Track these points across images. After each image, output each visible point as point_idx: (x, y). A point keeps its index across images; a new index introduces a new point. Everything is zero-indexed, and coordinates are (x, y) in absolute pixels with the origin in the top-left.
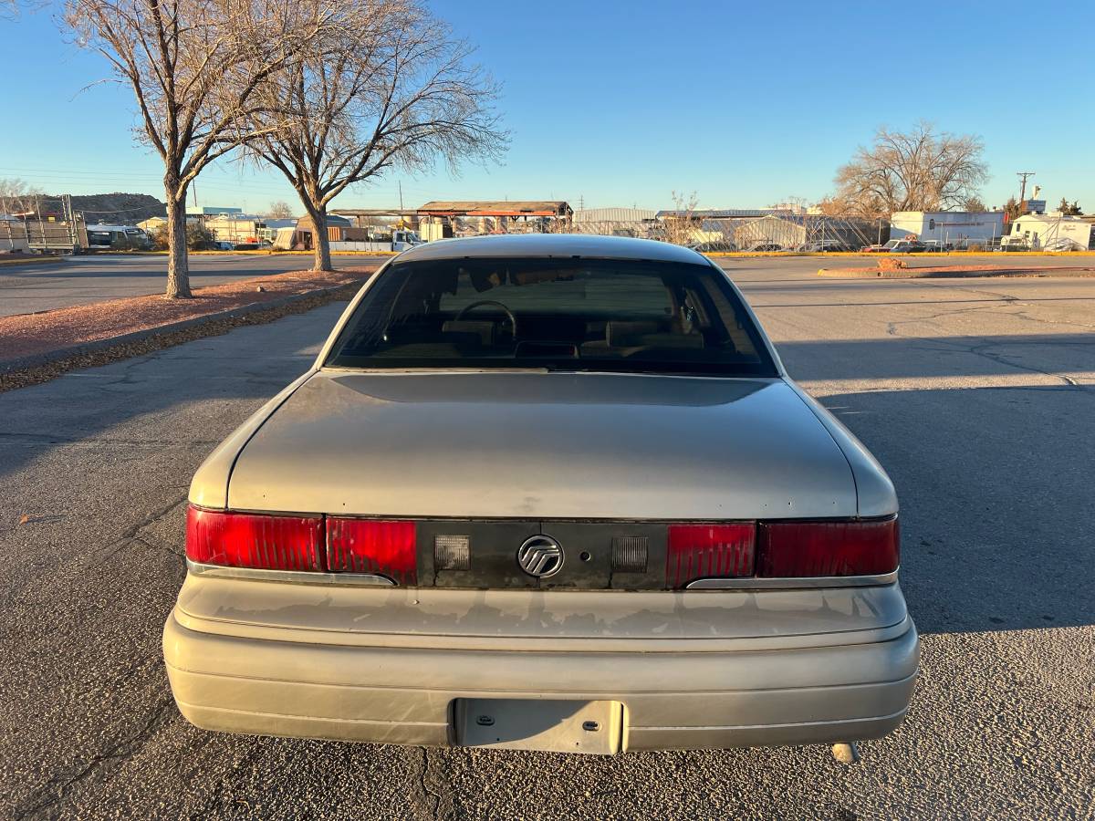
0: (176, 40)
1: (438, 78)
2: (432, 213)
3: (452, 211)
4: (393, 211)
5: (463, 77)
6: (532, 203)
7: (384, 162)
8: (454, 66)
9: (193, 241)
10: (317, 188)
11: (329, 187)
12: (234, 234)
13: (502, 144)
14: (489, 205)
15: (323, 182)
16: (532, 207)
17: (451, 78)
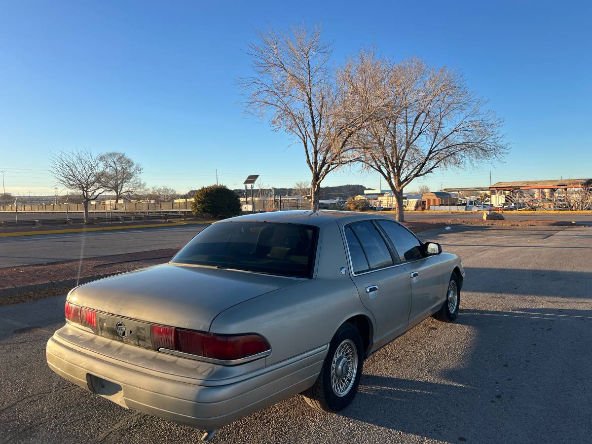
0: (320, 123)
1: (465, 120)
2: (498, 189)
3: (511, 187)
4: (479, 188)
5: (481, 117)
6: (566, 180)
7: (437, 165)
8: (475, 113)
9: (361, 207)
10: (399, 181)
11: (406, 179)
12: (389, 202)
13: (505, 151)
14: (536, 182)
15: (403, 178)
16: (566, 183)
17: (473, 119)
